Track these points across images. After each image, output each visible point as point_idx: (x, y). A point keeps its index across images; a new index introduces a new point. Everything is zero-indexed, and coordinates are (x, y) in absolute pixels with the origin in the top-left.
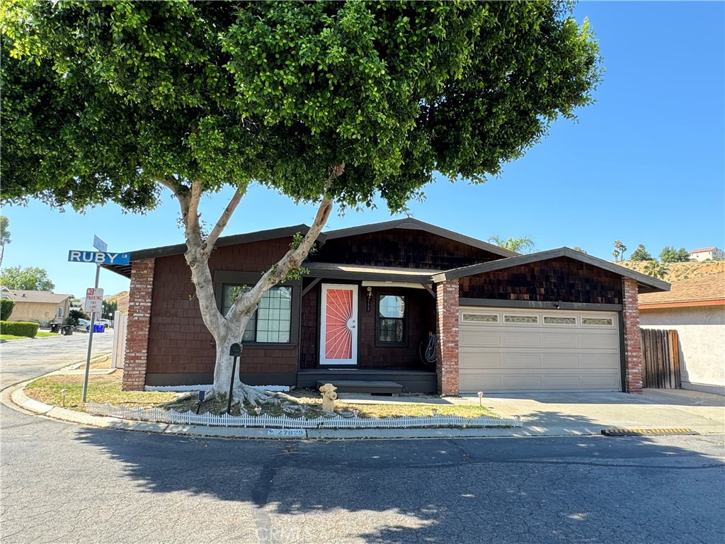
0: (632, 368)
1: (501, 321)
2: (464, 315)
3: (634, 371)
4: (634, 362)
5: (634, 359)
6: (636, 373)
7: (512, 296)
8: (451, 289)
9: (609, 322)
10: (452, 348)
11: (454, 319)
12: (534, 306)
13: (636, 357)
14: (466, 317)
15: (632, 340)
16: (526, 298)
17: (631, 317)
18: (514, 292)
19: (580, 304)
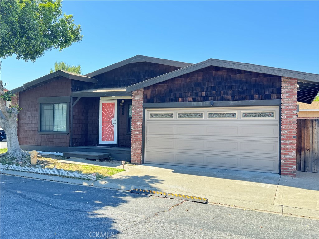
0: (285, 154)
1: (176, 116)
2: (151, 114)
3: (287, 156)
4: (287, 149)
5: (288, 147)
6: (290, 159)
7: (180, 99)
8: (137, 98)
9: (271, 115)
10: (137, 135)
11: (139, 117)
12: (195, 105)
13: (290, 144)
14: (152, 115)
15: (286, 129)
16: (190, 100)
17: (287, 110)
18: (181, 97)
19: (236, 102)
